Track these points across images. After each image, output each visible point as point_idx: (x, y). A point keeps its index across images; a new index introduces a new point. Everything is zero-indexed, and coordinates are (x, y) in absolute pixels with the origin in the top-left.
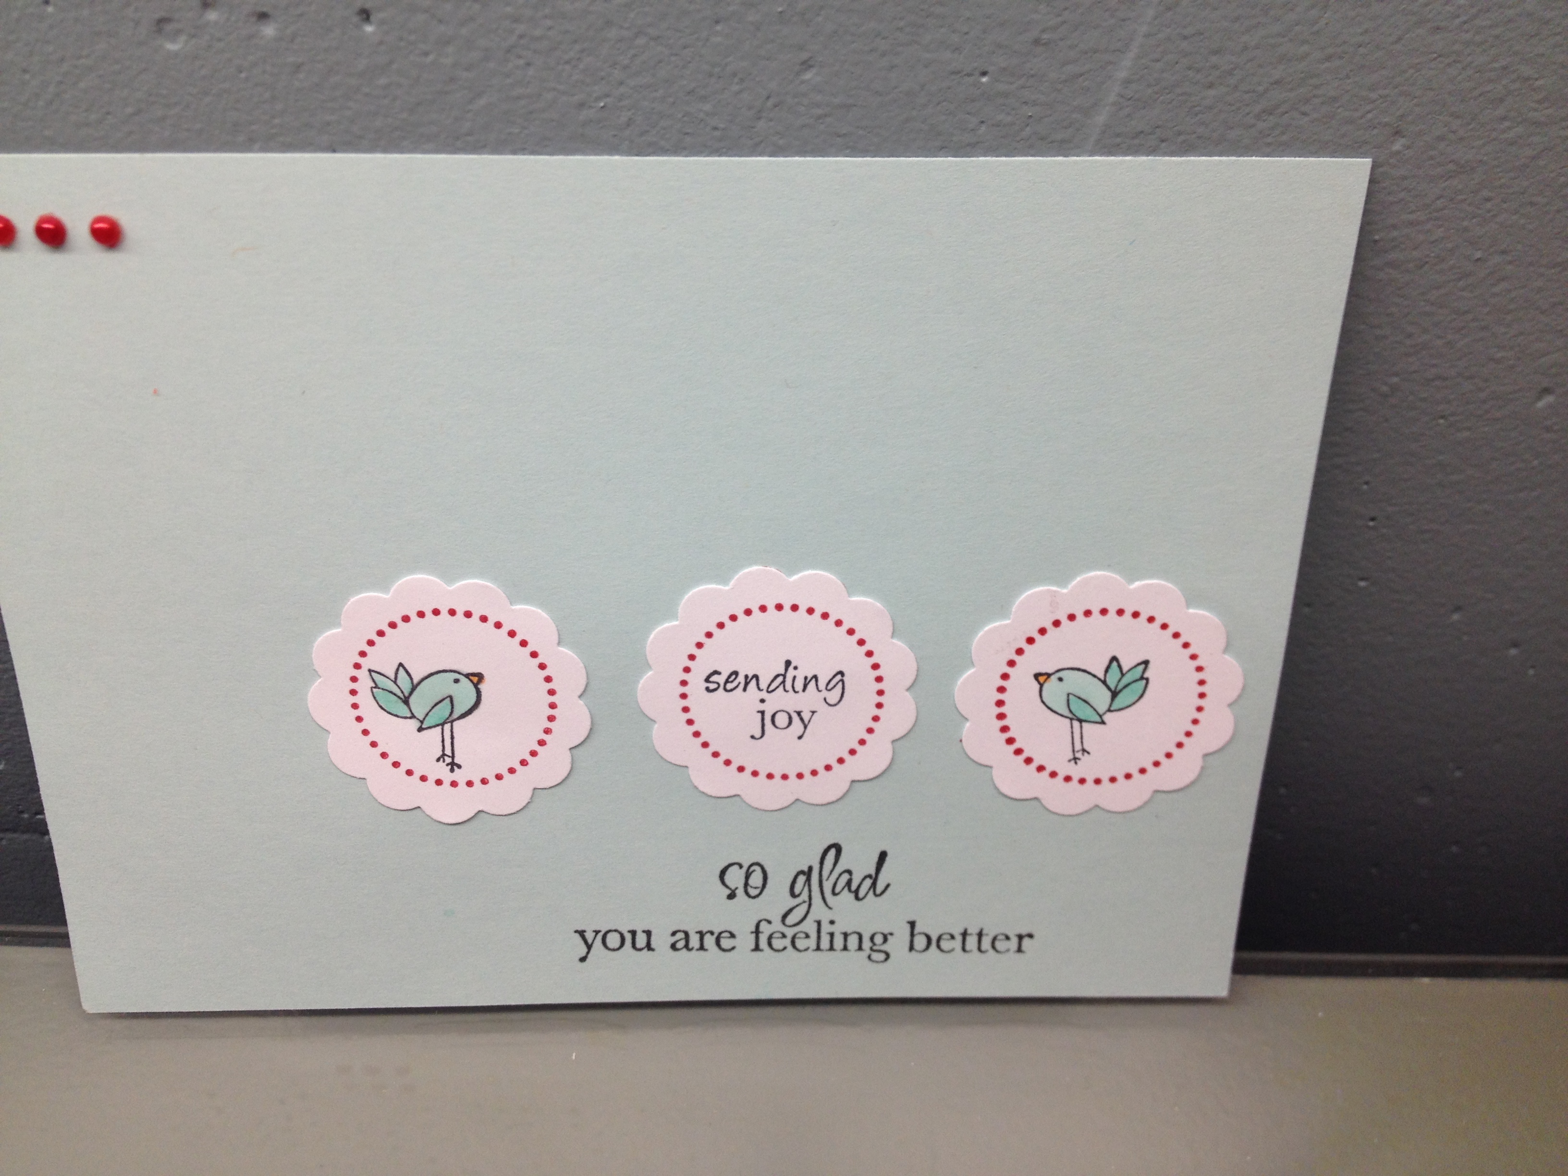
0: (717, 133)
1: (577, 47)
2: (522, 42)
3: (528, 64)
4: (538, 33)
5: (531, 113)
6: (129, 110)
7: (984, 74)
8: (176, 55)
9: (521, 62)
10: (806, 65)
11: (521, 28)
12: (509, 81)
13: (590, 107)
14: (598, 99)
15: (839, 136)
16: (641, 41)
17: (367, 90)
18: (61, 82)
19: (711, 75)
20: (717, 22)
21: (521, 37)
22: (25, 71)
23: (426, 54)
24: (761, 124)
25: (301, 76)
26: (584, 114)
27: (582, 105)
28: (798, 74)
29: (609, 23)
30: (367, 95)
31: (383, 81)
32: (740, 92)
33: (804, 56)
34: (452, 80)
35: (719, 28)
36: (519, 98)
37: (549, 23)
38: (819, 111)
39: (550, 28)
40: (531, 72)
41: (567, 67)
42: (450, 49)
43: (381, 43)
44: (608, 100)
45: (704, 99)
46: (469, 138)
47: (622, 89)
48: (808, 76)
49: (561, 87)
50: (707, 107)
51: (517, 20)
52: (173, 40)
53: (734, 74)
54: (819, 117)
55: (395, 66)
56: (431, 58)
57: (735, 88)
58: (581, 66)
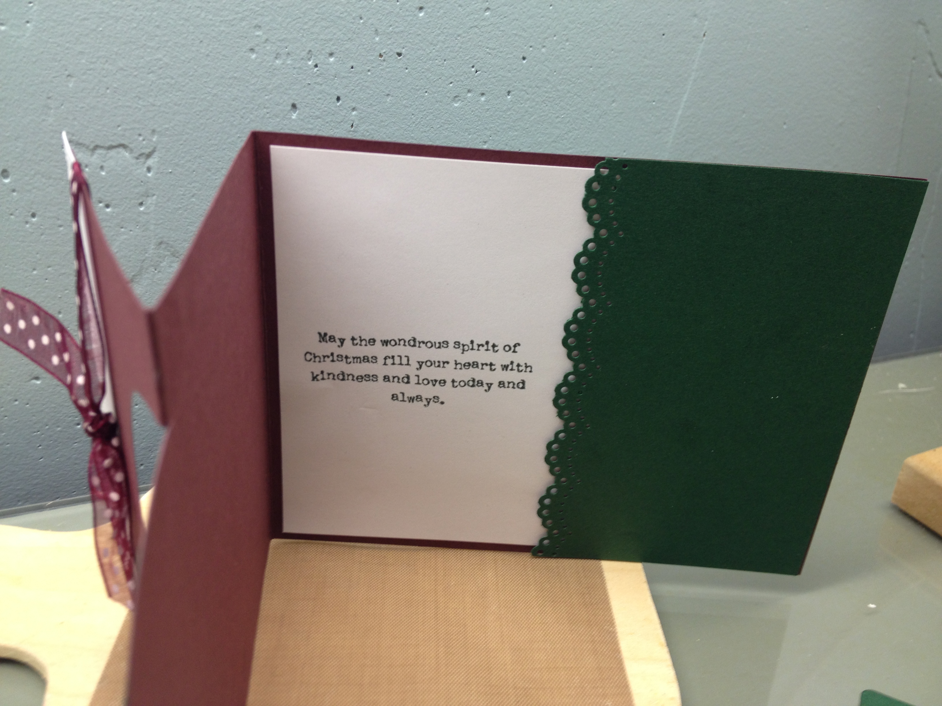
0: (590, 123)
1: (560, 100)
2: (546, 99)
3: (547, 106)
4: (551, 96)
5: (545, 120)
6: (438, 126)
7: (654, 101)
8: (456, 107)
9: (545, 105)
10: (613, 101)
11: (547, 95)
12: (541, 111)
13: (560, 118)
14: (562, 115)
15: (619, 122)
16: (575, 97)
17: (504, 116)
18: (422, 118)
19: (591, 106)
20: (594, 90)
21: (546, 97)
22: (413, 115)
23: (522, 104)
24: (601, 120)
25: (488, 113)
26: (559, 120)
27: (558, 117)
28: (611, 104)
29: (569, 92)
30: (504, 117)
31: (509, 113)
32: (597, 110)
33: (613, 99)
34: (527, 111)
35: (594, 92)
36: (542, 116)
37: (554, 93)
38: (615, 115)
39: (554, 94)
40: (547, 108)
41: (556, 106)
42: (528, 102)
43: (511, 101)
44: (565, 115)
45: (588, 113)
46: (527, 130)
47: (569, 112)
48: (613, 105)
49: (554, 112)
50: (588, 115)
51: (546, 93)
52: (456, 103)
53: (596, 105)
54: (615, 117)
55: (513, 108)
56: (523, 105)
57: (596, 109)
58: (560, 105)
